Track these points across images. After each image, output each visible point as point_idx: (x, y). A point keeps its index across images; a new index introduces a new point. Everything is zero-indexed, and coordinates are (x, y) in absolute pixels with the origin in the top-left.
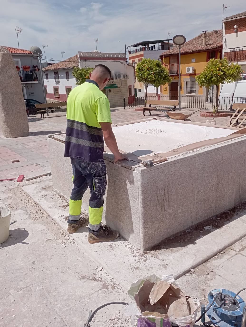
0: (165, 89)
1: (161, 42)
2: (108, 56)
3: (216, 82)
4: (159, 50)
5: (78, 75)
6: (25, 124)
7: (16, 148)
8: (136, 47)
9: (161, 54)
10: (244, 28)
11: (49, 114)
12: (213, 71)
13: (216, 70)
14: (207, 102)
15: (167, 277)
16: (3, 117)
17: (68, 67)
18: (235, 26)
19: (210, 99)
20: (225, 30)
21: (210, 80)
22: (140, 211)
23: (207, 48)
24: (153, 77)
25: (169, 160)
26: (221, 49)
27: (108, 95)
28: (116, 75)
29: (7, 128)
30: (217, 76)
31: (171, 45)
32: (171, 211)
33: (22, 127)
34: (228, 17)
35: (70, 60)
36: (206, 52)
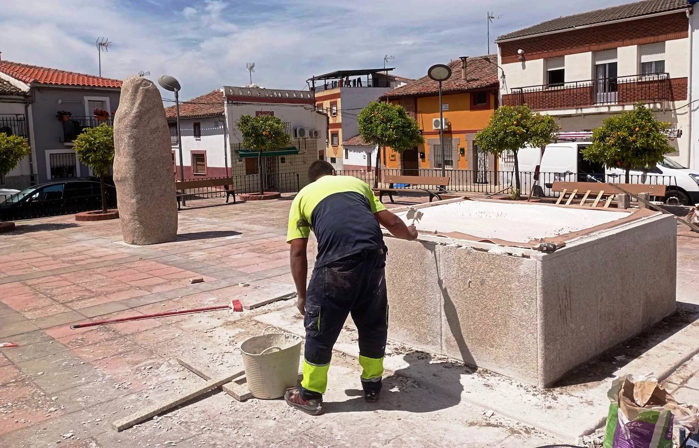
0: (393, 158)
1: (373, 72)
2: (280, 95)
3: (514, 145)
4: (369, 86)
5: (249, 129)
6: (172, 217)
7: (172, 261)
8: (325, 79)
9: (383, 95)
10: (536, 54)
11: (187, 202)
12: (507, 126)
13: (513, 124)
14: (477, 183)
15: (646, 378)
16: (132, 204)
17: (199, 114)
18: (520, 51)
19: (481, 177)
20: (501, 57)
21: (503, 141)
22: (538, 322)
23: (470, 87)
24: (393, 134)
25: (568, 246)
26: (496, 88)
27: (280, 168)
28: (296, 130)
29: (138, 225)
30: (514, 134)
31: (391, 78)
32: (572, 326)
33: (167, 223)
34: (504, 35)
35: (201, 101)
36: (469, 93)
